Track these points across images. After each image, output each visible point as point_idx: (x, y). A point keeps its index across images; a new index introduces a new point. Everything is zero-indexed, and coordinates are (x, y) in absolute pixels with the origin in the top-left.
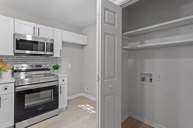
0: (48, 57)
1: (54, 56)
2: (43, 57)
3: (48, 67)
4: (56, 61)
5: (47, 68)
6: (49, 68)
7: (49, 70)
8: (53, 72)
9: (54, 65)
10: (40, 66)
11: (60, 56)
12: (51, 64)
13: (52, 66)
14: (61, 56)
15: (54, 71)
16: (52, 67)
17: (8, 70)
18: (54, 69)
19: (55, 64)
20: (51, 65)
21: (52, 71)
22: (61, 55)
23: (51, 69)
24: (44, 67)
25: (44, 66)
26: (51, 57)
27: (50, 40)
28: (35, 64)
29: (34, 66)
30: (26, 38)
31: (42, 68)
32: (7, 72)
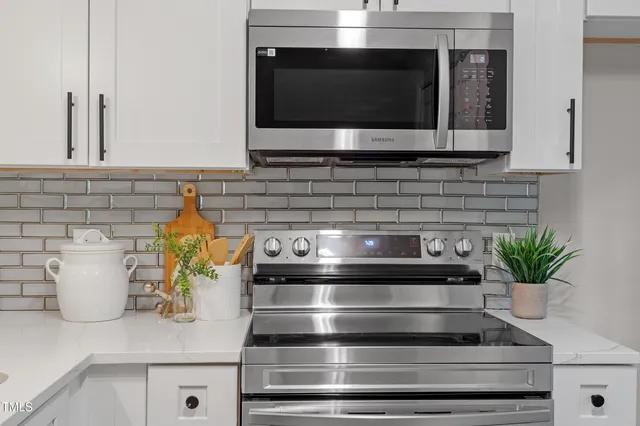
0: (469, 174)
1: (517, 162)
2: (428, 173)
3: (465, 254)
4: (530, 204)
5: (459, 261)
6: (474, 265)
7: (474, 279)
8: (506, 303)
9: (510, 237)
10: (411, 245)
11: (565, 165)
12: (486, 231)
13: (495, 246)
14: (577, 165)
15: (508, 295)
16: (496, 259)
17: (218, 269)
18: (509, 277)
19: (525, 233)
20: (487, 241)
21: (499, 288)
22: (571, 154)
23: (491, 275)
24: (438, 254)
25: (437, 246)
26: (486, 170)
27: (487, 24)
28: (378, 225)
29: (371, 243)
30: (334, 37)
31: (425, 259)
32: (214, 276)
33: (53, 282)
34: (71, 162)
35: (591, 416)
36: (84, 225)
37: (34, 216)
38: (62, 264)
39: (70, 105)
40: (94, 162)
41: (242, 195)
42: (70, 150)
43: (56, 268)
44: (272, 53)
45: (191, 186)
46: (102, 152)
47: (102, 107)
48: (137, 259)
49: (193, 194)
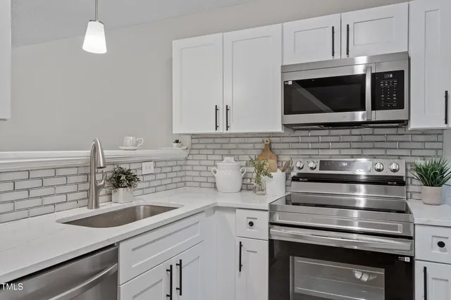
1: (413, 125)
3: (395, 171)
7: (402, 183)
11: (442, 125)
17: (273, 174)
22: (446, 120)
28: (352, 156)
29: (346, 164)
31: (373, 172)
32: (271, 177)
33: (214, 177)
34: (217, 131)
35: (439, 252)
36: (228, 155)
37: (211, 152)
38: (217, 170)
39: (217, 110)
40: (225, 131)
41: (289, 143)
42: (217, 127)
43: (215, 172)
44: (290, 83)
45: (267, 139)
46: (227, 127)
47: (227, 110)
48: (246, 169)
49: (268, 143)
